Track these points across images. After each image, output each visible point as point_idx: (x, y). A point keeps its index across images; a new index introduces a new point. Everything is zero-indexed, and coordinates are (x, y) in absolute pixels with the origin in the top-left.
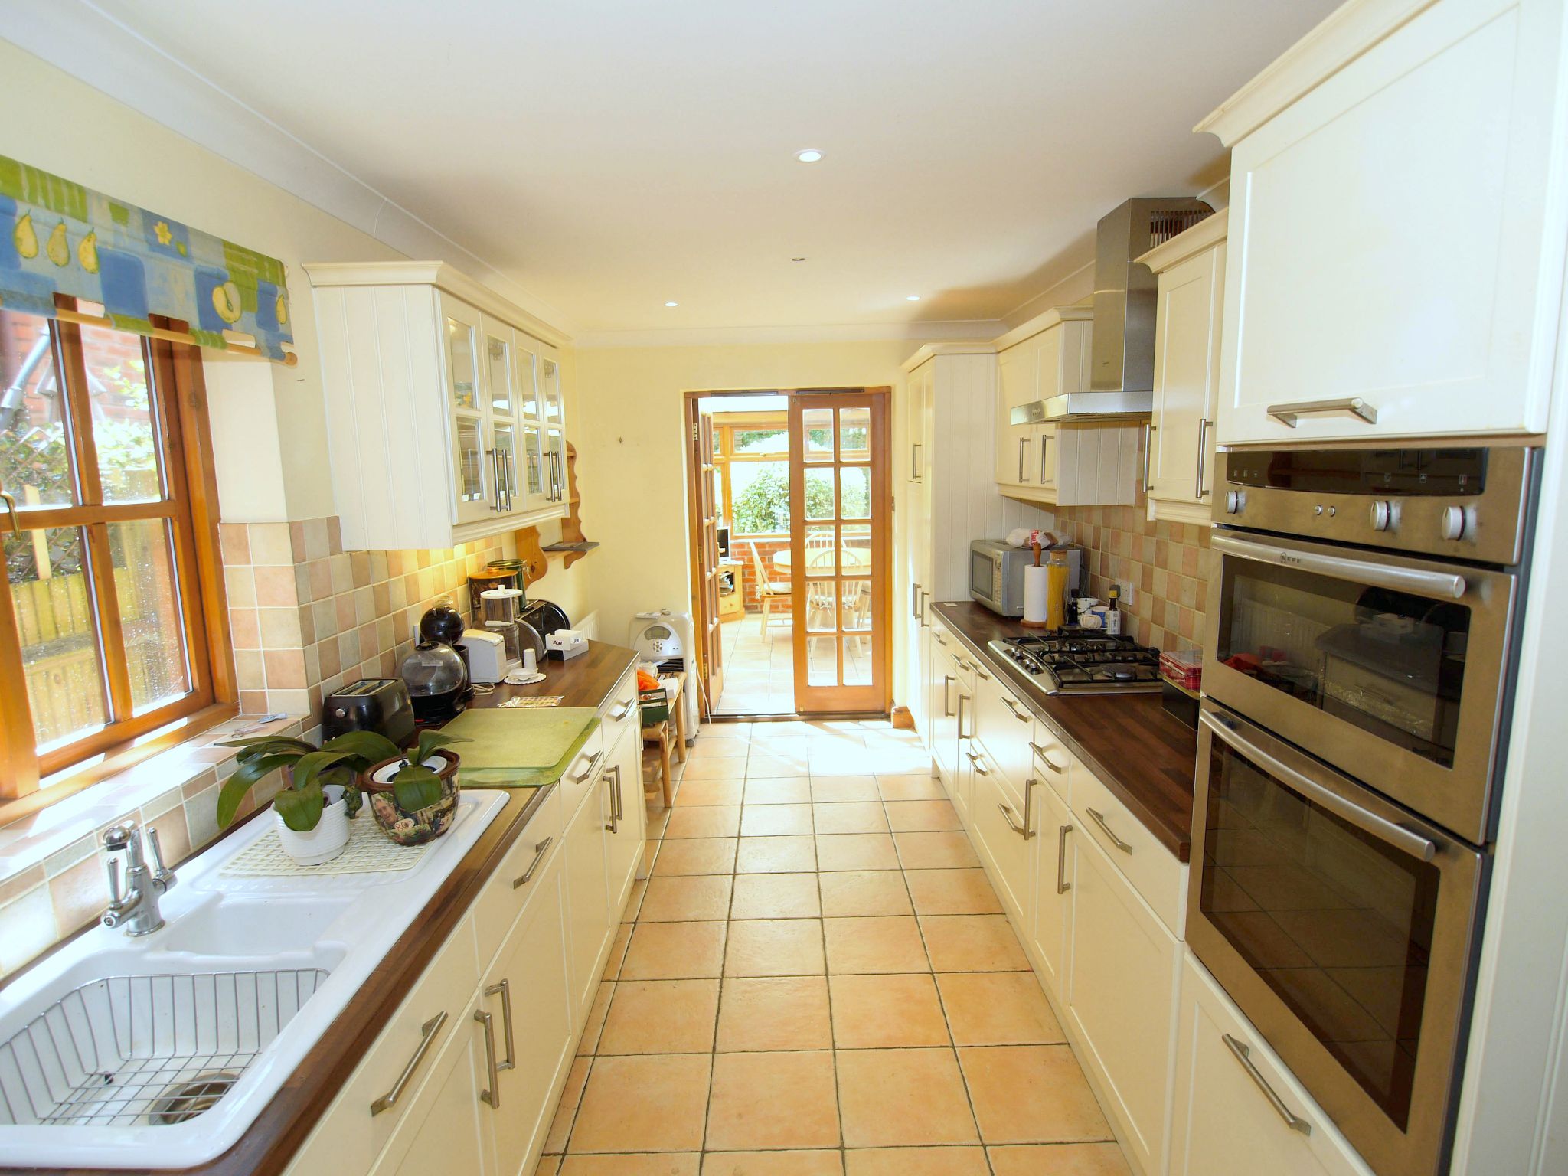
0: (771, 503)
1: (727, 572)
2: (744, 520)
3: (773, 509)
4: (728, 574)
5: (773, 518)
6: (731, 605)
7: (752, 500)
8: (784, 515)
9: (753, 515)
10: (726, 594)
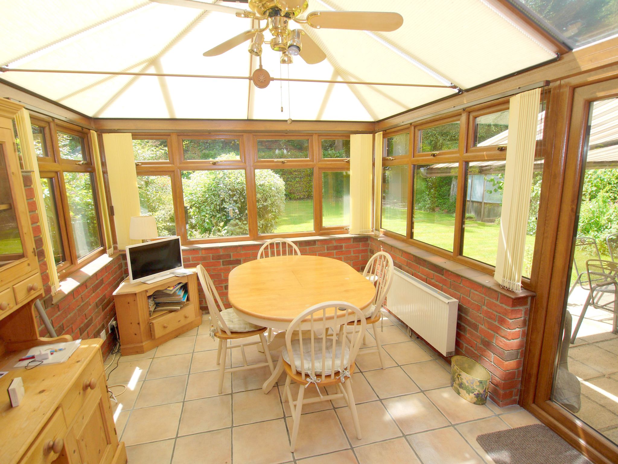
0: (223, 201)
1: (180, 283)
2: (204, 214)
3: (225, 205)
4: (181, 285)
5: (226, 211)
6: (186, 317)
7: (209, 199)
8: (234, 210)
9: (211, 209)
10: (179, 308)
